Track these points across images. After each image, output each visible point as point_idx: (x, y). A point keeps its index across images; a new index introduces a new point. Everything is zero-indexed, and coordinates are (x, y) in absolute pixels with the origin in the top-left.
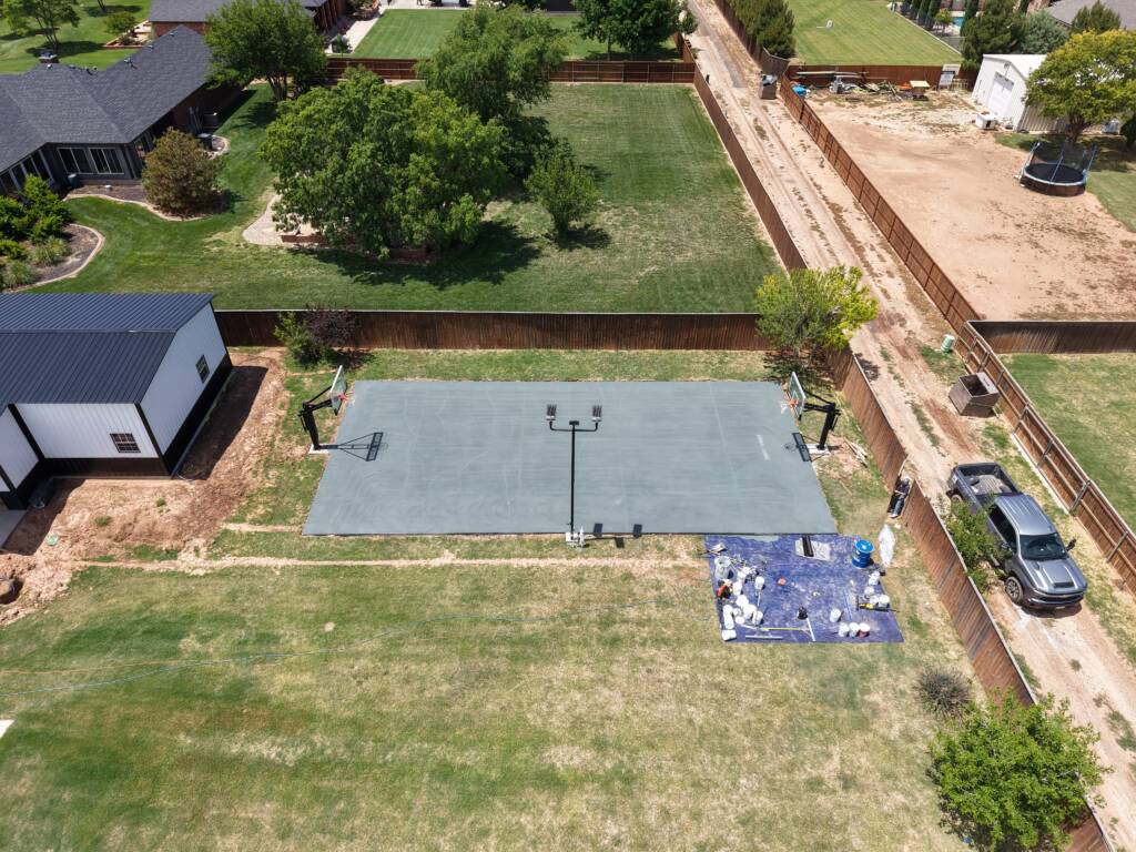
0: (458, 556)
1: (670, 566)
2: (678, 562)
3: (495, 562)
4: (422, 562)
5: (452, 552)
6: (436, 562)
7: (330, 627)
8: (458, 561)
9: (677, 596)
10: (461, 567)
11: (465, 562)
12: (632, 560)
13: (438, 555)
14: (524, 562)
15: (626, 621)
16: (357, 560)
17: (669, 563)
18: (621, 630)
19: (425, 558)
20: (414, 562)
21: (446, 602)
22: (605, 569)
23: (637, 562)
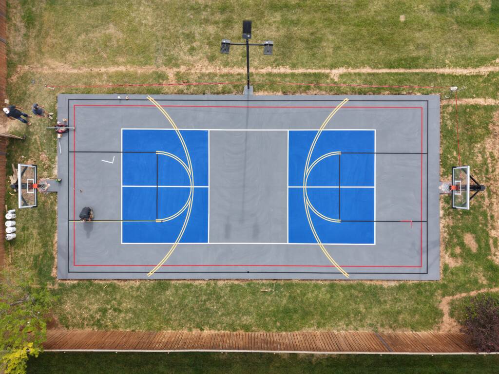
0: (327, 76)
1: (182, 67)
2: (175, 70)
3: (301, 71)
4: (351, 70)
5: (332, 80)
6: (342, 70)
7: (402, 18)
8: (328, 71)
9: (180, 43)
10: (324, 67)
11: (322, 71)
12: (207, 72)
13: (341, 76)
14: (282, 70)
15: (216, 23)
16: (396, 74)
17: (183, 69)
18: (218, 17)
19: (350, 74)
20: (357, 71)
21: (331, 37)
22: (226, 65)
23: (204, 71)
